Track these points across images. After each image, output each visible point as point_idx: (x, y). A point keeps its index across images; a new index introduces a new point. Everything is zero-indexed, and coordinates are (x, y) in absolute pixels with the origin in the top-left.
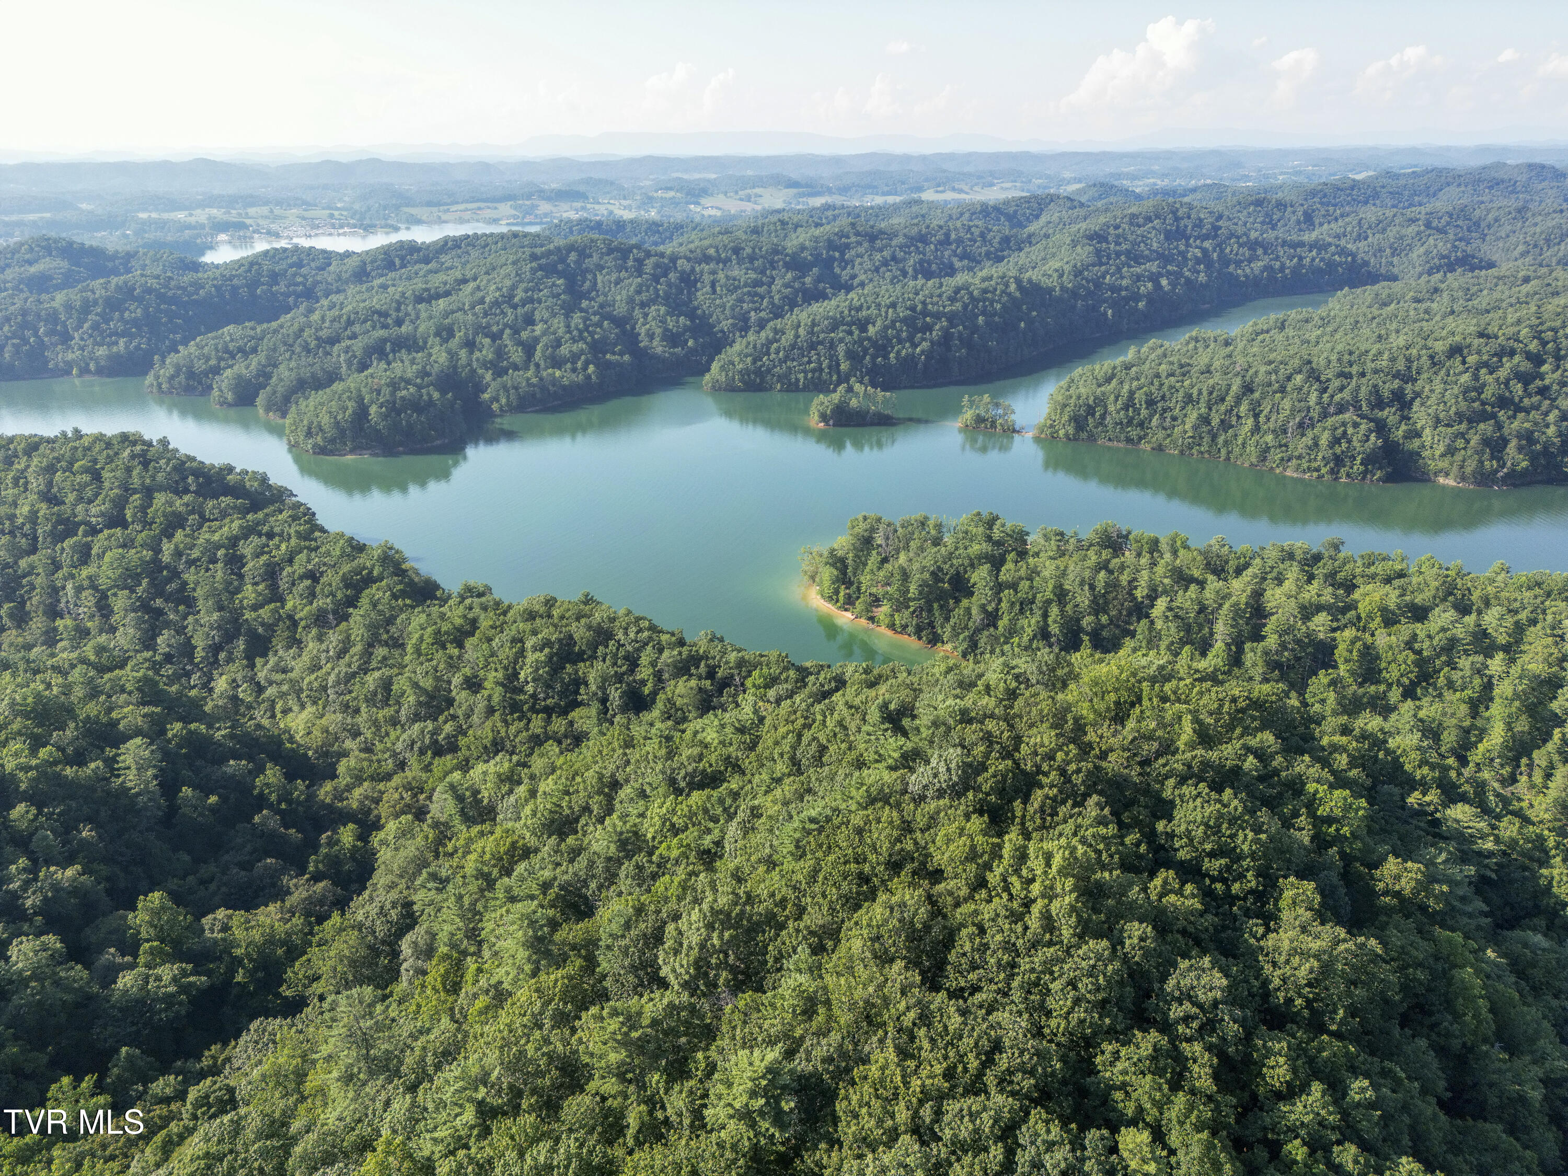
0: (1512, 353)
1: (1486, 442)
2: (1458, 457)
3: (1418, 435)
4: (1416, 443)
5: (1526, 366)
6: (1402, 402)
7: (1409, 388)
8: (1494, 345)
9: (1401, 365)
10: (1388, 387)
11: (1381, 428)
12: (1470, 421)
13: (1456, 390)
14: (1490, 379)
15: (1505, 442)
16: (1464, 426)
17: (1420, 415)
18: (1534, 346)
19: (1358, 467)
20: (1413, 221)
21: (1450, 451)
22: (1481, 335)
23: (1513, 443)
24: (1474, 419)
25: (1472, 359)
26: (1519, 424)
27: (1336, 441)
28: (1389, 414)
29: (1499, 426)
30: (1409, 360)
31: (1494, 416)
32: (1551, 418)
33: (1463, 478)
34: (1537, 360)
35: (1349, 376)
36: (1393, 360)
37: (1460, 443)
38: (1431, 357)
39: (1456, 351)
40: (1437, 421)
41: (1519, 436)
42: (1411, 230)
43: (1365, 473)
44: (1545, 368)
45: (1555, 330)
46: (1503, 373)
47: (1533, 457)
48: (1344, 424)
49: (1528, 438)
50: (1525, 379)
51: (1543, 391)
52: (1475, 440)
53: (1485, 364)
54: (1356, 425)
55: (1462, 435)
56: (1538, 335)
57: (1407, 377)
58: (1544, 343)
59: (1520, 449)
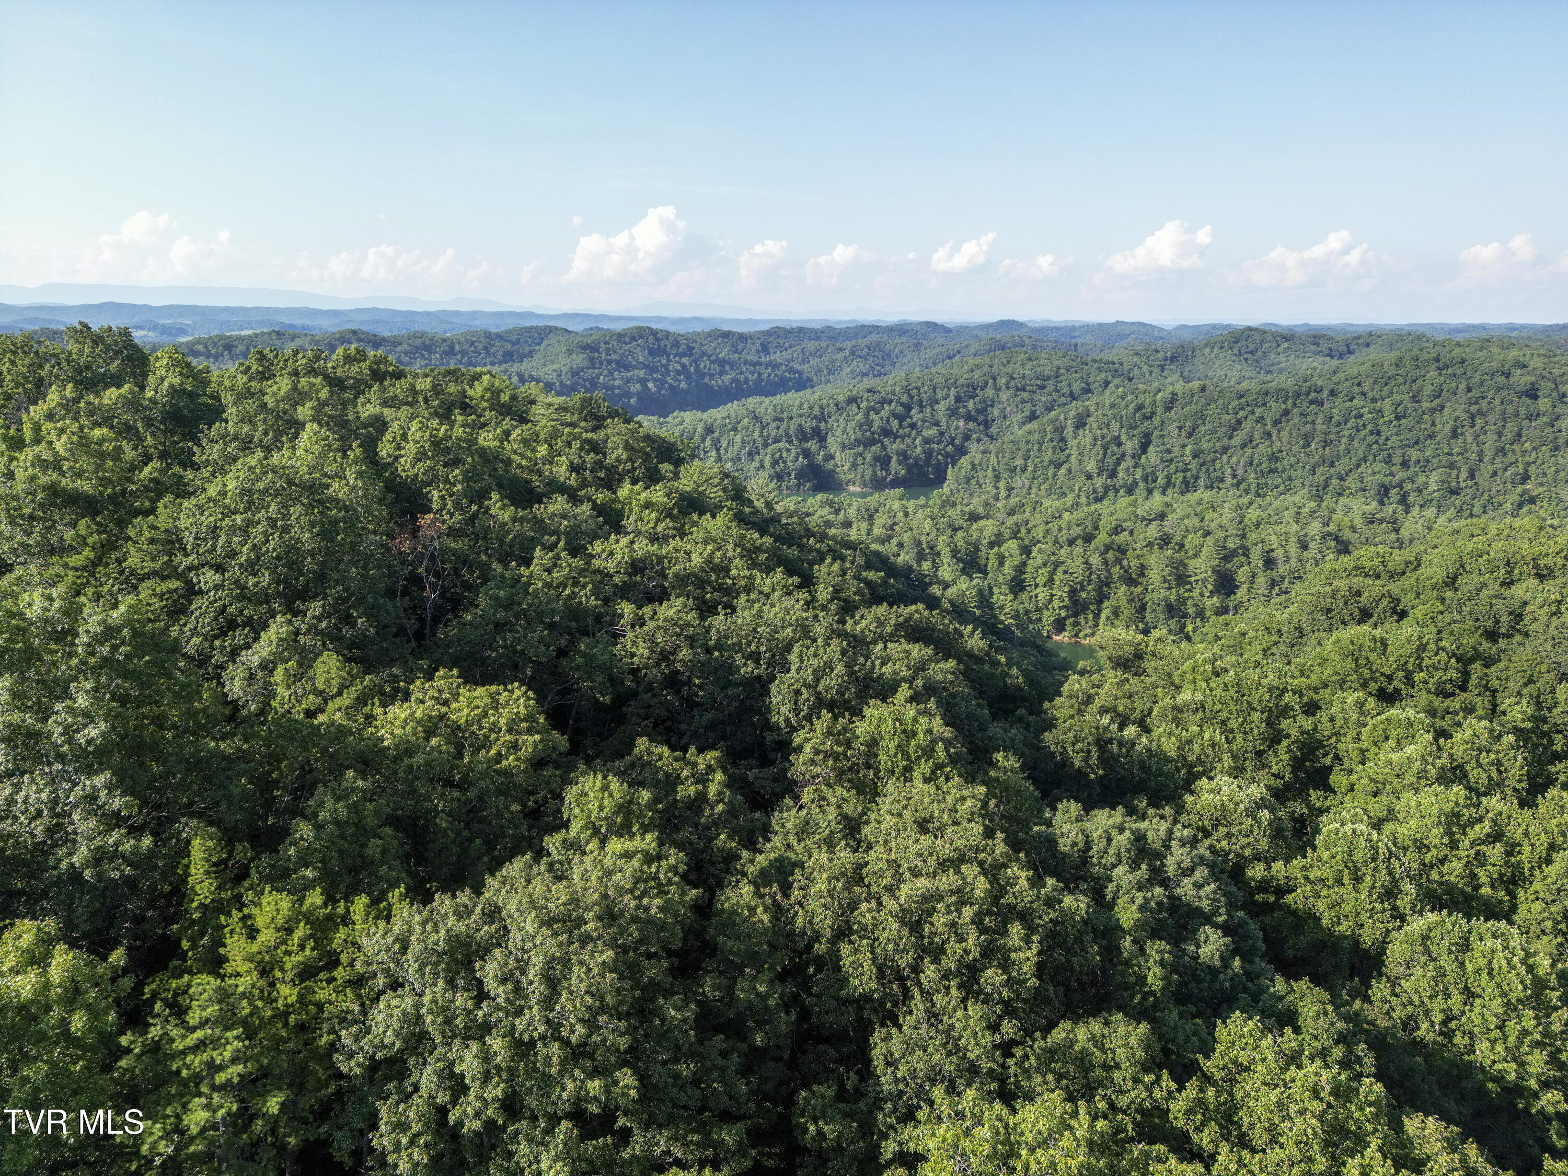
0: (890, 402)
1: (876, 459)
2: (860, 470)
3: (832, 457)
4: (832, 462)
5: (900, 409)
6: (822, 438)
7: (823, 425)
8: (877, 397)
9: (816, 411)
10: (809, 425)
11: (807, 453)
12: (865, 446)
13: (854, 424)
14: (876, 417)
15: (890, 458)
16: (861, 449)
17: (833, 444)
18: (905, 399)
19: (794, 482)
20: (841, 350)
21: (854, 466)
22: (869, 391)
23: (894, 459)
24: (869, 443)
25: (864, 405)
26: (897, 446)
27: (775, 463)
28: (812, 445)
29: (884, 448)
30: (822, 407)
31: (881, 442)
32: (918, 442)
33: (865, 485)
34: (908, 408)
35: (781, 420)
36: (811, 408)
37: (860, 460)
38: (836, 405)
39: (852, 400)
40: (844, 447)
41: (898, 454)
42: (840, 356)
43: (799, 485)
44: (913, 412)
45: (918, 389)
46: (885, 413)
47: (909, 469)
48: (780, 450)
49: (904, 456)
50: (901, 418)
51: (913, 426)
52: (869, 457)
53: (873, 408)
54: (788, 450)
55: (861, 454)
56: (908, 391)
57: (822, 418)
58: (912, 397)
59: (900, 463)
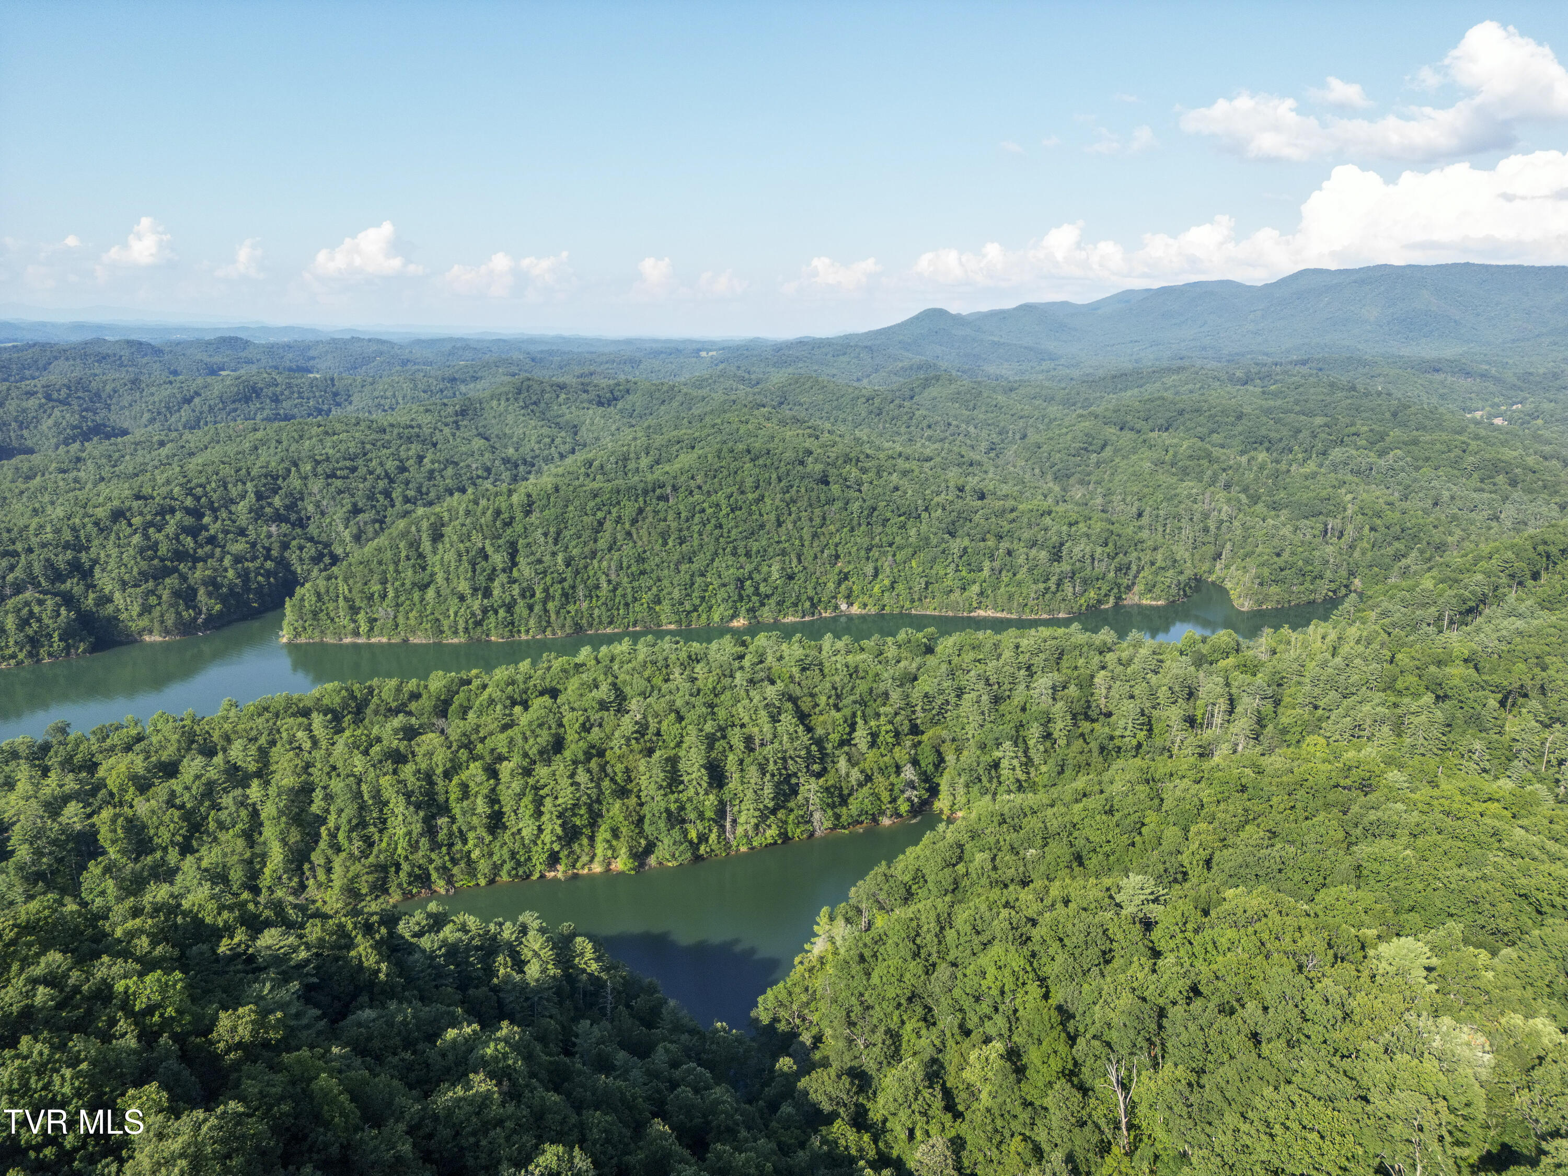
0: (172, 511)
1: (176, 594)
2: (156, 612)
3: (110, 600)
4: (110, 608)
5: (189, 521)
6: (85, 574)
7: (83, 556)
8: (153, 506)
9: (67, 535)
10: (62, 559)
11: (68, 600)
12: (155, 578)
13: (131, 551)
14: (160, 536)
15: (195, 591)
16: (151, 584)
17: (105, 581)
18: (189, 502)
19: (57, 644)
20: (31, 394)
21: (146, 609)
22: (138, 497)
23: (202, 591)
24: (159, 575)
25: (137, 521)
26: (199, 573)
27: (23, 623)
28: (72, 585)
29: (183, 578)
30: (74, 529)
31: (176, 570)
32: (227, 561)
33: (167, 632)
34: (197, 514)
35: (15, 554)
36: (57, 531)
37: (153, 600)
38: (96, 524)
39: (118, 515)
40: (124, 584)
41: (205, 584)
42: (32, 403)
43: (68, 648)
44: (206, 520)
45: (202, 486)
46: (170, 529)
47: (224, 600)
48: (27, 604)
49: (212, 584)
50: (194, 532)
51: (212, 540)
52: (166, 595)
53: (151, 524)
54: (41, 603)
55: (153, 592)
56: (190, 492)
57: (79, 546)
58: (198, 499)
59: (210, 595)
